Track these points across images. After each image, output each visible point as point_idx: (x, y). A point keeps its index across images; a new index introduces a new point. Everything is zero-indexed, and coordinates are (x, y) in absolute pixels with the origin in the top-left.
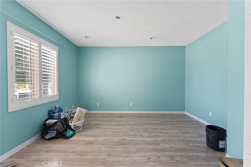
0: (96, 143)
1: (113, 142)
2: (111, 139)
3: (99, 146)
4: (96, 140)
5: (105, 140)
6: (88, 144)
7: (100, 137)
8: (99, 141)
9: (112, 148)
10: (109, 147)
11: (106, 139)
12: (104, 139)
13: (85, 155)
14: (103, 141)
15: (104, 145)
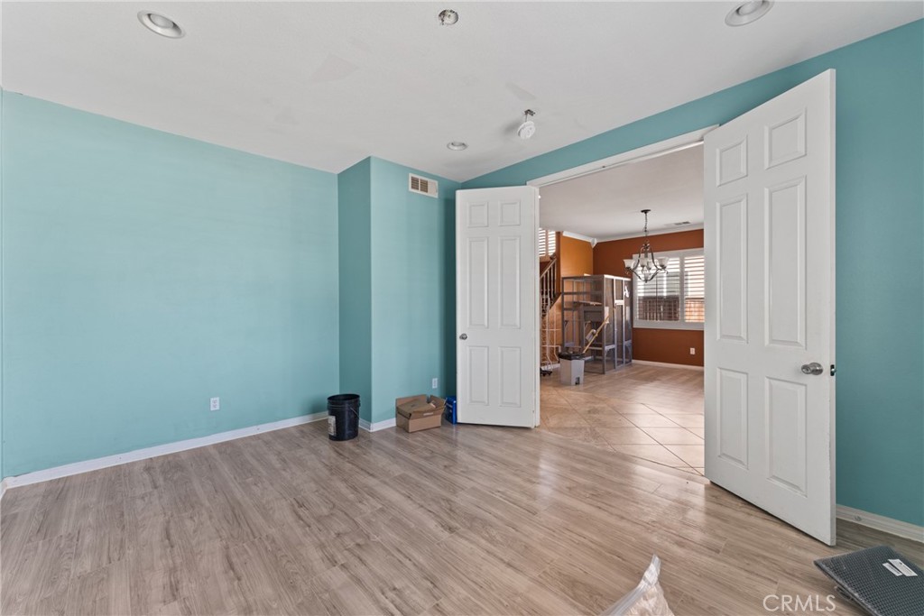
0: (548, 571)
1: (491, 540)
2: (484, 554)
3: (545, 551)
4: (542, 585)
5: (509, 565)
6: (584, 585)
7: (516, 594)
8: (535, 575)
9: (509, 525)
10: (517, 531)
11: (503, 566)
12: (509, 570)
13: (602, 546)
14: (517, 563)
15: (526, 547)
